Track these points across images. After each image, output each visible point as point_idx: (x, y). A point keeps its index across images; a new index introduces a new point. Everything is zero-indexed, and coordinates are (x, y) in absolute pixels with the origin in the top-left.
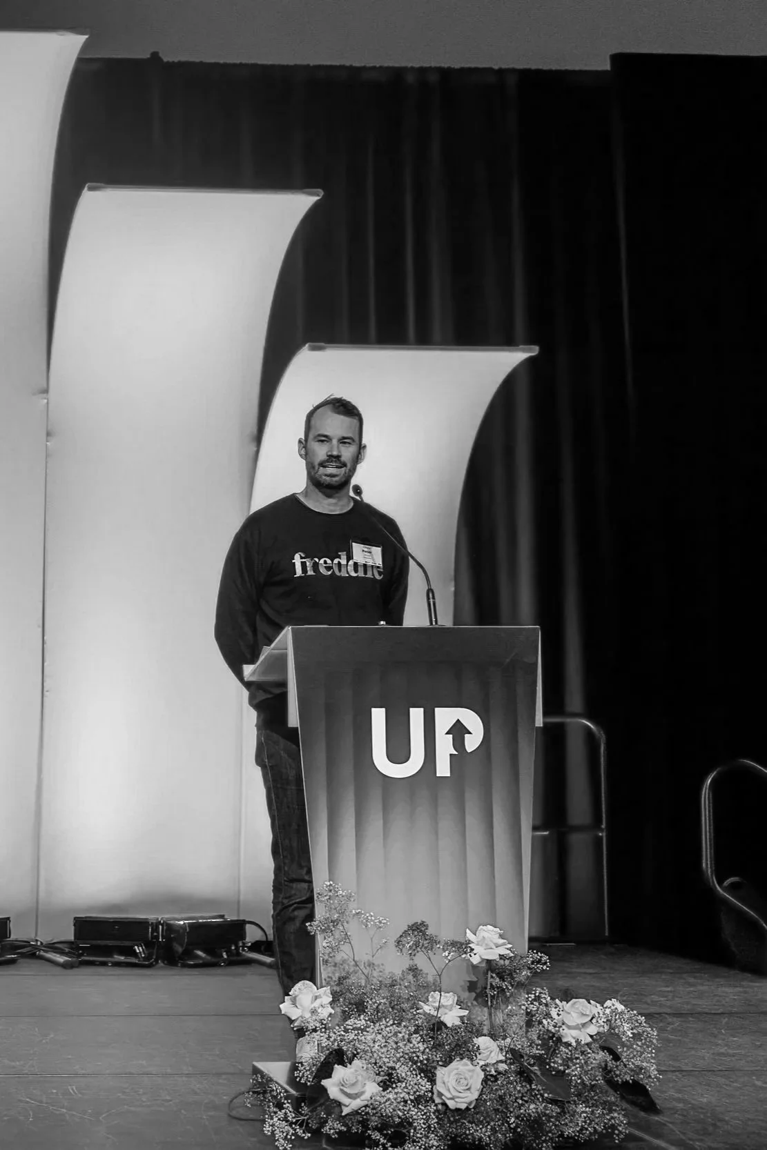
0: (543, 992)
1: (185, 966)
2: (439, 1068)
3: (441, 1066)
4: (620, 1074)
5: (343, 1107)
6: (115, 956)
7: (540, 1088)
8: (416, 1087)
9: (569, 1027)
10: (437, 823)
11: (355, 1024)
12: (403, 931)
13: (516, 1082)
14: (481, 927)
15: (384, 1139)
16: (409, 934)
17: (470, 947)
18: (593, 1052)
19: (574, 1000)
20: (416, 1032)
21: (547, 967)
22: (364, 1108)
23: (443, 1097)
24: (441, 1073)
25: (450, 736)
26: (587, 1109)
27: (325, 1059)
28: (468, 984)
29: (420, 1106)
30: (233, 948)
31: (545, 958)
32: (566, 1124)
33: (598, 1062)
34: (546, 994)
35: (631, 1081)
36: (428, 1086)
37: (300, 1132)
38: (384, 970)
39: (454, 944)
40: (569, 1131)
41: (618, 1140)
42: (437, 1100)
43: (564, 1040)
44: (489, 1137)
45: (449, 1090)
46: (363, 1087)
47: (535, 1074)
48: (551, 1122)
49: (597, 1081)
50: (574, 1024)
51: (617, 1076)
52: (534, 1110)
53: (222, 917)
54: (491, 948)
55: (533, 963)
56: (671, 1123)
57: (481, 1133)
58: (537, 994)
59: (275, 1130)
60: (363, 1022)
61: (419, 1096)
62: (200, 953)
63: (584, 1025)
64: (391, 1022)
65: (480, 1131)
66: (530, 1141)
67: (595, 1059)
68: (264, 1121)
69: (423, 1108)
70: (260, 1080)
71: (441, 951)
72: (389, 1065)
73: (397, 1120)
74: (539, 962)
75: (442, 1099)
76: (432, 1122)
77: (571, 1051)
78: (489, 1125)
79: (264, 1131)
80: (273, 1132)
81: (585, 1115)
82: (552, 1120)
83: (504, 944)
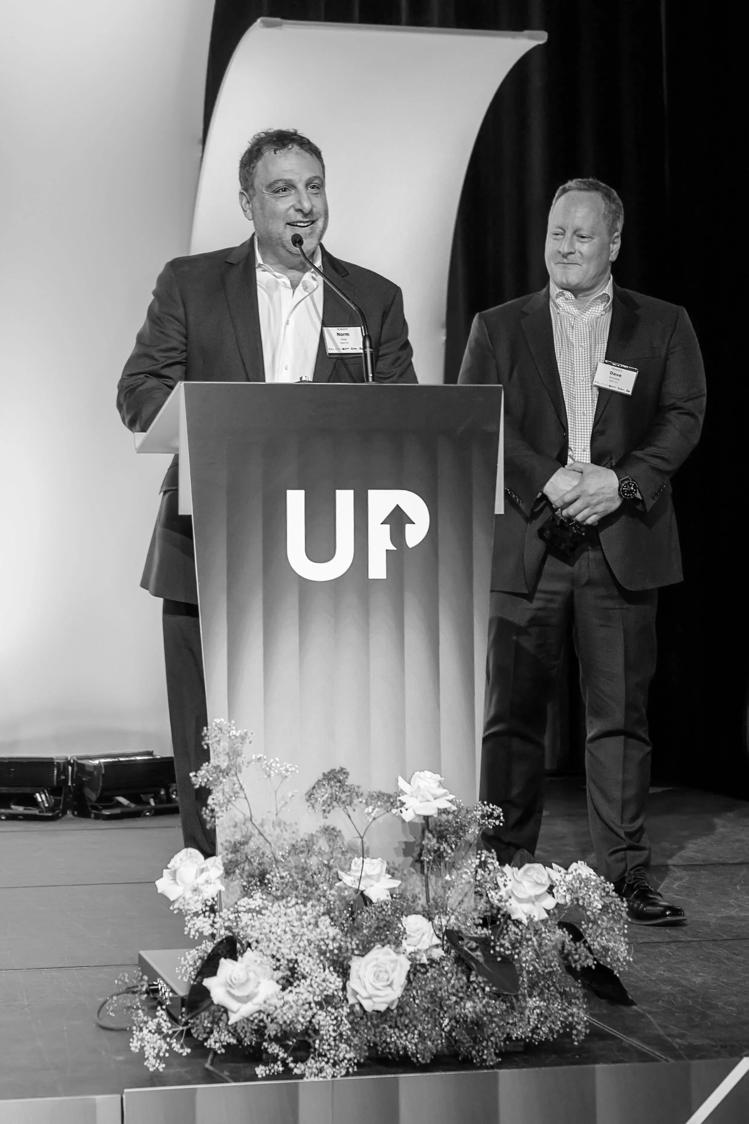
0: (491, 855)
1: (99, 817)
2: (355, 958)
3: (357, 955)
4: (580, 959)
5: (230, 1013)
6: (13, 807)
7: (481, 980)
8: (324, 984)
9: (520, 900)
10: (368, 638)
11: (249, 904)
12: (316, 780)
13: (452, 973)
14: (417, 773)
15: (284, 1053)
16: (324, 785)
17: (400, 800)
18: (549, 931)
19: (527, 866)
20: (328, 912)
21: (500, 822)
22: (257, 1015)
23: (358, 997)
24: (356, 965)
25: (388, 527)
26: (542, 1003)
27: (213, 951)
28: (404, 846)
29: (329, 1009)
30: (163, 793)
31: (498, 811)
32: (514, 1024)
33: (554, 943)
34: (493, 858)
35: (593, 967)
36: (339, 982)
37: (176, 1047)
38: (298, 830)
39: (380, 796)
40: (517, 1033)
41: (578, 1041)
42: (352, 1001)
43: (514, 917)
44: (416, 1045)
45: (365, 987)
46: (257, 987)
47: (477, 962)
48: (494, 1022)
49: (551, 967)
50: (525, 896)
51: (576, 961)
52: (471, 1010)
53: (150, 753)
54: (428, 801)
55: (483, 817)
56: (650, 1013)
57: (406, 1040)
58: (483, 859)
59: (145, 1046)
60: (260, 902)
61: (326, 996)
62: (121, 799)
63: (538, 897)
64: (293, 902)
65: (404, 1038)
66: (468, 1048)
67: (550, 940)
68: (131, 1033)
69: (333, 1010)
70: (127, 981)
71: (363, 805)
72: (289, 957)
73: (299, 1028)
74: (490, 816)
75: (357, 999)
76: (344, 1029)
77: (521, 931)
78: (416, 1029)
79: (130, 1047)
80: (142, 1048)
81: (538, 1011)
82: (495, 1019)
83: (445, 795)
